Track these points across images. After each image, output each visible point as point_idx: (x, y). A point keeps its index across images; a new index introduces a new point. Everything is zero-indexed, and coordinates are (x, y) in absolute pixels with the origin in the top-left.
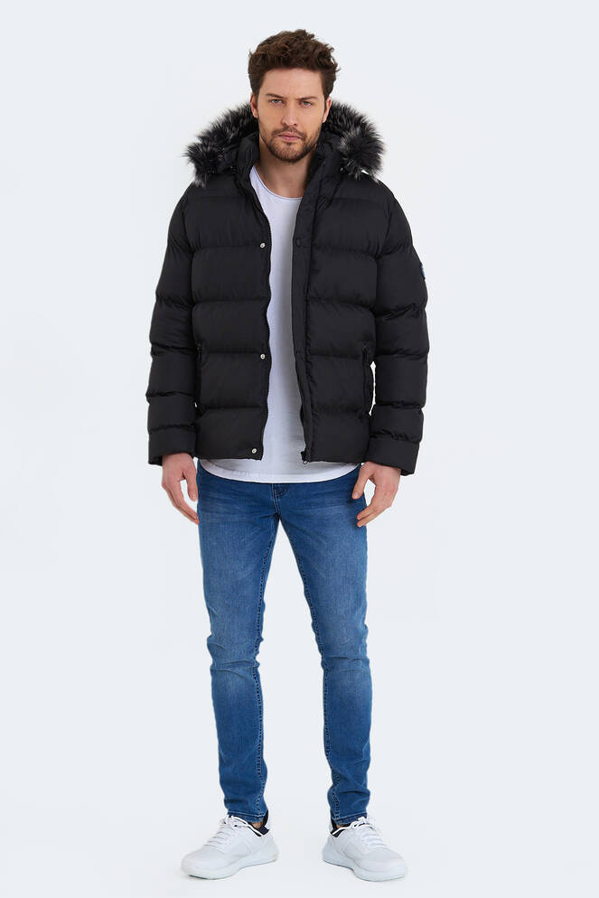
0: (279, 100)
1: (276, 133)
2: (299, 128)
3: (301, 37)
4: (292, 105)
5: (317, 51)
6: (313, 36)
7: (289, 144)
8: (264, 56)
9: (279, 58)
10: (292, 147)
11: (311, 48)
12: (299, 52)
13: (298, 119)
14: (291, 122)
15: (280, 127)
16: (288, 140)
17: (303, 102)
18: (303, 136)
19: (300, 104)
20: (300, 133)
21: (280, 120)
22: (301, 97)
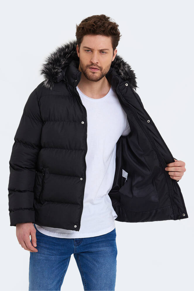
0: (90, 50)
1: (88, 66)
2: (99, 65)
3: (103, 19)
4: (96, 53)
5: (110, 27)
6: (109, 18)
7: (94, 73)
8: (83, 28)
9: (90, 30)
10: (95, 74)
11: (106, 25)
12: (100, 27)
13: (99, 60)
14: (95, 61)
15: (89, 64)
16: (93, 70)
17: (102, 51)
18: (101, 69)
19: (100, 52)
20: (99, 67)
21: (90, 60)
22: (101, 49)
